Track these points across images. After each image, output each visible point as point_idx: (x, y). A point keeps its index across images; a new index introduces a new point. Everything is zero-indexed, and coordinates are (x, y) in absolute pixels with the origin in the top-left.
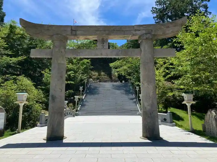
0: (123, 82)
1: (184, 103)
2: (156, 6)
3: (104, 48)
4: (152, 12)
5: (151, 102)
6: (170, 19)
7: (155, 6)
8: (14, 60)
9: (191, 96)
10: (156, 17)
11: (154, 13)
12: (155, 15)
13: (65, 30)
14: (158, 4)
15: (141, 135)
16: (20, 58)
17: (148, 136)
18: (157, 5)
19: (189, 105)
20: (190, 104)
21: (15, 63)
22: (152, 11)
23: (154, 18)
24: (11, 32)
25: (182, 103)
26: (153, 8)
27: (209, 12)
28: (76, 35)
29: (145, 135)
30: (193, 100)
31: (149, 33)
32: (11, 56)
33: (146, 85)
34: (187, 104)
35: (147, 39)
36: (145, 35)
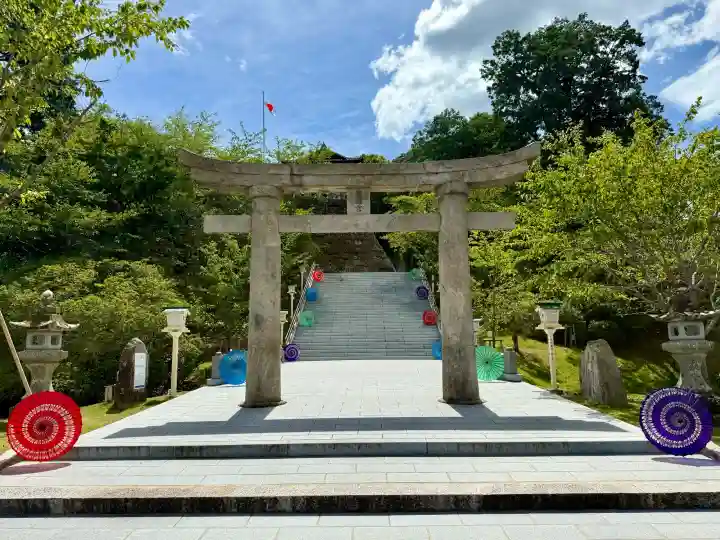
1: (539, 327)
2: (495, 58)
3: (362, 212)
4: (483, 74)
6: (534, 92)
7: (492, 58)
8: (120, 217)
9: (555, 314)
10: (493, 89)
11: (487, 76)
12: (490, 83)
13: (276, 175)
14: (500, 50)
15: (440, 395)
17: (455, 397)
18: (498, 54)
19: (550, 333)
20: (554, 331)
21: (119, 227)
22: (482, 71)
23: (489, 89)
25: (537, 328)
26: (486, 62)
27: (640, 77)
28: (301, 185)
29: (448, 395)
30: (560, 322)
31: (457, 181)
32: (109, 207)
33: (450, 290)
34: (547, 331)
35: (452, 193)
36: (449, 184)
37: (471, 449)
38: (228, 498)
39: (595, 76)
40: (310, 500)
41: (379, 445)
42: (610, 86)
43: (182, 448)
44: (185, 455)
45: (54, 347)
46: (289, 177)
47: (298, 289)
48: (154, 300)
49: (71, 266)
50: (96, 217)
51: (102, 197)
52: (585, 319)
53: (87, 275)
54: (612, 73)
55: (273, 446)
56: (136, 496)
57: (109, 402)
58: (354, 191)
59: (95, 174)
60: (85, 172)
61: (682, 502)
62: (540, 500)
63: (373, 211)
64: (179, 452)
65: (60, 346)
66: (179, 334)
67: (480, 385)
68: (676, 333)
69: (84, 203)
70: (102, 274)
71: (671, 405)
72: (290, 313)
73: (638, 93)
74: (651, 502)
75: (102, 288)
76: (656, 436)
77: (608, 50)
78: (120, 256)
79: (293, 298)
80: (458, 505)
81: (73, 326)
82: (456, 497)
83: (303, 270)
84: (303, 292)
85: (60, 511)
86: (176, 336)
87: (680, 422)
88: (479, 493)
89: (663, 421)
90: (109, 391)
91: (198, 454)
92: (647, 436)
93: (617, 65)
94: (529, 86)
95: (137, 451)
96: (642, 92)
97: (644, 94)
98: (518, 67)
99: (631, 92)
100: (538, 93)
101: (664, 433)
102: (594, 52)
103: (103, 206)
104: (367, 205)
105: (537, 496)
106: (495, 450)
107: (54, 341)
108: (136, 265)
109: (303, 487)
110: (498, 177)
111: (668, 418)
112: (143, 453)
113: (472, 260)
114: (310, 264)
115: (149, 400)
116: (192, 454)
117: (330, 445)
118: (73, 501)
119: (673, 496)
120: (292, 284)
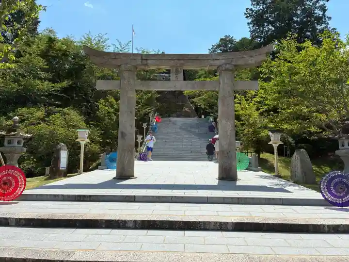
0: (203, 117)
1: (270, 143)
2: (252, 7)
3: (178, 80)
4: (246, 16)
5: (229, 141)
6: (272, 26)
7: (250, 7)
8: (58, 86)
9: (278, 136)
10: (251, 24)
11: (248, 17)
12: (250, 20)
13: (134, 59)
14: (255, 3)
15: (217, 177)
16: (65, 84)
17: (225, 176)
18: (254, 5)
19: (275, 146)
20: (277, 145)
21: (58, 91)
22: (245, 14)
23: (248, 24)
24: (50, 47)
25: (269, 144)
26: (247, 9)
27: (327, 17)
28: (146, 65)
29: (221, 176)
30: (281, 140)
31: (229, 64)
32: (53, 81)
33: (224, 122)
34: (274, 145)
35: (226, 70)
36: (224, 65)
37: (230, 200)
38: (101, 220)
39: (304, 17)
40: (143, 222)
41: (182, 197)
42: (313, 23)
43: (80, 196)
44: (82, 199)
45: (19, 145)
46: (140, 60)
47: (148, 125)
48: (74, 127)
49: (32, 109)
50: (47, 85)
51: (49, 75)
52: (295, 143)
53: (40, 114)
54: (314, 16)
55: (127, 196)
56: (53, 218)
57: (47, 175)
58: (174, 69)
59: (46, 63)
60: (41, 62)
61: (342, 229)
62: (265, 226)
63: (185, 79)
64: (79, 198)
65: (22, 145)
66: (84, 142)
67: (238, 172)
68: (343, 146)
69: (40, 79)
70: (49, 114)
71: (337, 180)
72: (143, 136)
73: (327, 27)
74: (326, 229)
75: (49, 121)
76: (328, 196)
77: (311, 4)
78: (58, 106)
79: (145, 130)
80: (222, 227)
81: (29, 135)
82: (220, 223)
83: (150, 115)
84: (151, 127)
85: (14, 224)
86: (83, 143)
87: (341, 188)
88: (233, 221)
89: (332, 188)
90: (48, 169)
91: (88, 199)
92: (324, 196)
93: (316, 12)
94: (270, 22)
95: (57, 197)
96: (329, 26)
97: (330, 28)
98: (264, 12)
99: (323, 26)
100: (274, 26)
101: (332, 195)
102: (304, 5)
103: (50, 80)
104: (181, 75)
105: (264, 224)
106: (243, 202)
107: (19, 143)
108: (66, 110)
109: (141, 216)
110: (250, 62)
111: (335, 186)
112: (60, 198)
113: (236, 111)
114: (155, 113)
115: (68, 175)
116: (85, 199)
117: (157, 197)
118: (20, 219)
119: (338, 226)
120: (145, 122)
